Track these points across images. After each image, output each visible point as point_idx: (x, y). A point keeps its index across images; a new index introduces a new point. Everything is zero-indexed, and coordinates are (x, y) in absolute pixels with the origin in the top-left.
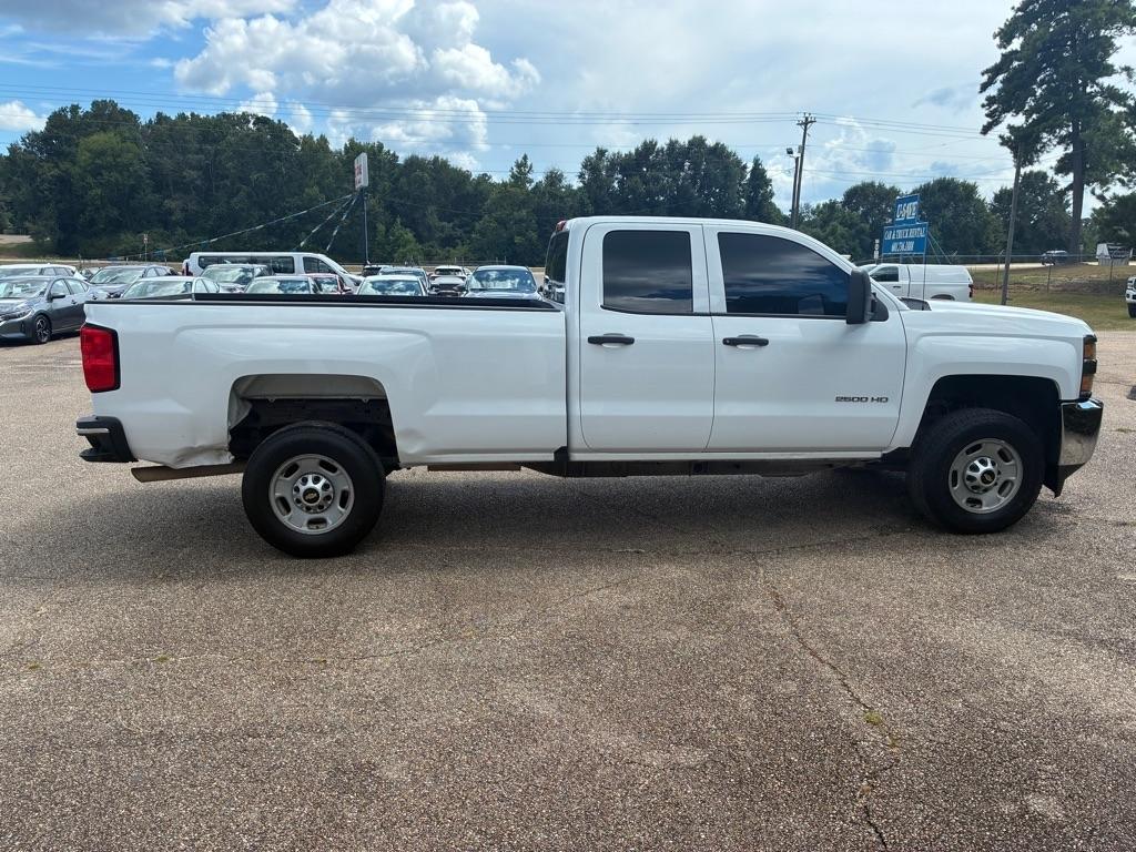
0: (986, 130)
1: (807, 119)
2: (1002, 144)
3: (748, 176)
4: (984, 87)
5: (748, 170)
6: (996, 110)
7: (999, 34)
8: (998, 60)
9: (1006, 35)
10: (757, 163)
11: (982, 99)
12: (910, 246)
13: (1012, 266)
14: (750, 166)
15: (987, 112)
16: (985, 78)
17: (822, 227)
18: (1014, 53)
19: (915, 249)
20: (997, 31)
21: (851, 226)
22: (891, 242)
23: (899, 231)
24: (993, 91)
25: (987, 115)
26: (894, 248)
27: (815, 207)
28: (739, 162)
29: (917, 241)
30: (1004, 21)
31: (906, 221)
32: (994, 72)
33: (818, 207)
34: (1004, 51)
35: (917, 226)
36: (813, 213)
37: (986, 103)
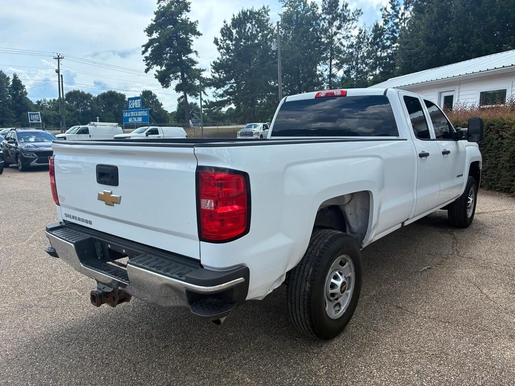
0: (147, 71)
1: (58, 56)
2: (156, 78)
3: (11, 83)
4: (143, 53)
5: (10, 80)
6: (149, 63)
7: (146, 30)
8: (148, 41)
9: (150, 31)
10: (15, 76)
11: (143, 57)
12: (140, 119)
13: (204, 128)
14: (12, 78)
15: (146, 63)
16: (143, 49)
17: (56, 111)
18: (155, 39)
19: (143, 121)
20: (145, 29)
21: (72, 111)
22: (128, 118)
23: (132, 113)
24: (147, 54)
25: (146, 65)
26: (130, 120)
27: (49, 101)
28: (4, 76)
29: (143, 117)
30: (148, 25)
31: (135, 108)
32: (147, 46)
33: (51, 101)
34: (150, 38)
35: (142, 111)
36: (49, 104)
37: (145, 59)
